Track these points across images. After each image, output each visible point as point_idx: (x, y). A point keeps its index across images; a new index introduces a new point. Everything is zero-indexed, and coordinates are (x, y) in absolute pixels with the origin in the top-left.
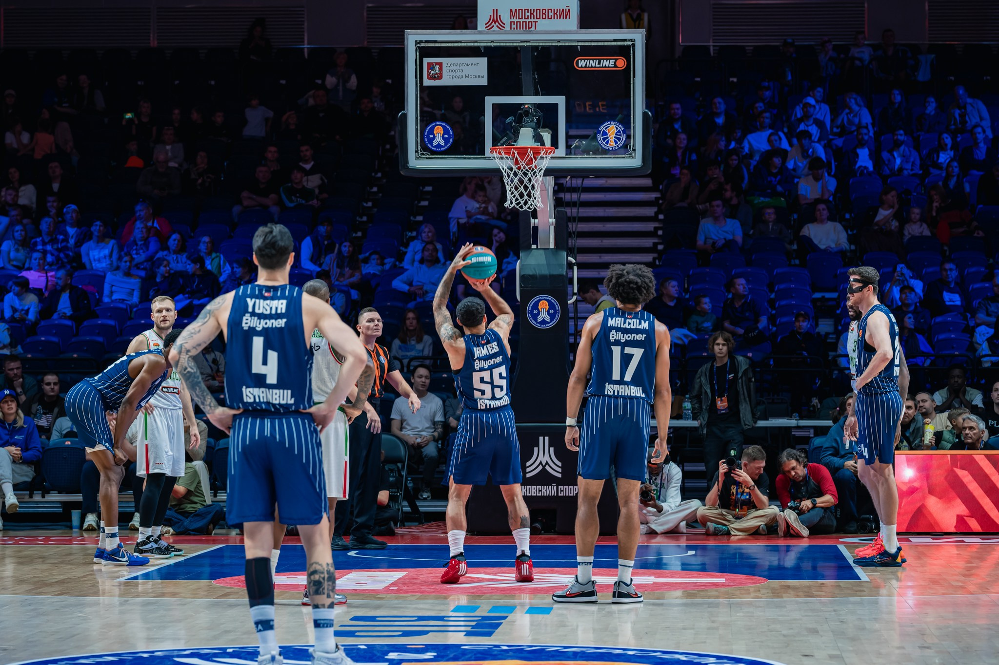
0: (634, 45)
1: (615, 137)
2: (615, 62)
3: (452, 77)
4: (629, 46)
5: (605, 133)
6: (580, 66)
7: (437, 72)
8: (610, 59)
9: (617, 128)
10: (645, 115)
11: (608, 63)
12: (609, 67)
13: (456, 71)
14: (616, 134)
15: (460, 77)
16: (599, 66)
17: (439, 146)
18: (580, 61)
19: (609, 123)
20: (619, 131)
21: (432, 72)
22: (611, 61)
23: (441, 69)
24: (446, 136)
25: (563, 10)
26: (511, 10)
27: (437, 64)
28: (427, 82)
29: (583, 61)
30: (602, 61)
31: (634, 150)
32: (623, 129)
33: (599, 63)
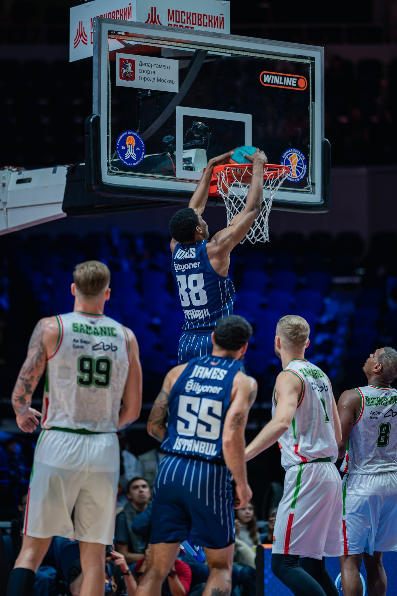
0: (313, 64)
1: (297, 168)
2: (297, 81)
3: (145, 79)
4: (307, 65)
5: (288, 163)
6: (265, 81)
7: (130, 70)
8: (293, 77)
9: (299, 158)
10: (324, 144)
11: (290, 82)
12: (291, 86)
13: (148, 72)
14: (298, 165)
15: (152, 80)
16: (282, 83)
17: (130, 160)
18: (265, 75)
19: (292, 150)
20: (300, 161)
21: (125, 71)
22: (294, 79)
23: (133, 68)
24: (138, 149)
25: (217, 17)
26: (169, 10)
27: (130, 61)
28: (120, 82)
29: (268, 76)
30: (285, 78)
31: (313, 184)
32: (304, 158)
33: (283, 81)
